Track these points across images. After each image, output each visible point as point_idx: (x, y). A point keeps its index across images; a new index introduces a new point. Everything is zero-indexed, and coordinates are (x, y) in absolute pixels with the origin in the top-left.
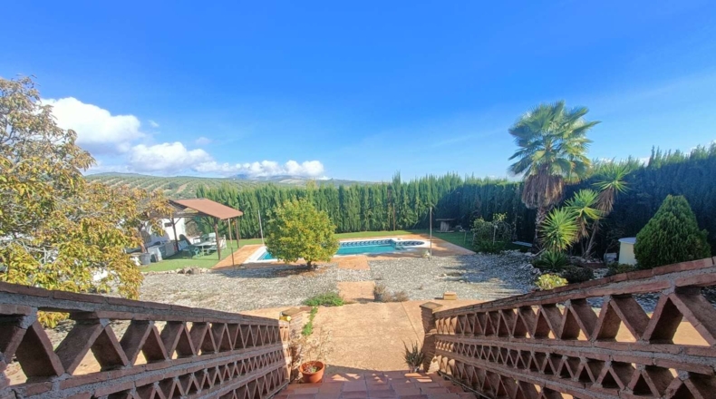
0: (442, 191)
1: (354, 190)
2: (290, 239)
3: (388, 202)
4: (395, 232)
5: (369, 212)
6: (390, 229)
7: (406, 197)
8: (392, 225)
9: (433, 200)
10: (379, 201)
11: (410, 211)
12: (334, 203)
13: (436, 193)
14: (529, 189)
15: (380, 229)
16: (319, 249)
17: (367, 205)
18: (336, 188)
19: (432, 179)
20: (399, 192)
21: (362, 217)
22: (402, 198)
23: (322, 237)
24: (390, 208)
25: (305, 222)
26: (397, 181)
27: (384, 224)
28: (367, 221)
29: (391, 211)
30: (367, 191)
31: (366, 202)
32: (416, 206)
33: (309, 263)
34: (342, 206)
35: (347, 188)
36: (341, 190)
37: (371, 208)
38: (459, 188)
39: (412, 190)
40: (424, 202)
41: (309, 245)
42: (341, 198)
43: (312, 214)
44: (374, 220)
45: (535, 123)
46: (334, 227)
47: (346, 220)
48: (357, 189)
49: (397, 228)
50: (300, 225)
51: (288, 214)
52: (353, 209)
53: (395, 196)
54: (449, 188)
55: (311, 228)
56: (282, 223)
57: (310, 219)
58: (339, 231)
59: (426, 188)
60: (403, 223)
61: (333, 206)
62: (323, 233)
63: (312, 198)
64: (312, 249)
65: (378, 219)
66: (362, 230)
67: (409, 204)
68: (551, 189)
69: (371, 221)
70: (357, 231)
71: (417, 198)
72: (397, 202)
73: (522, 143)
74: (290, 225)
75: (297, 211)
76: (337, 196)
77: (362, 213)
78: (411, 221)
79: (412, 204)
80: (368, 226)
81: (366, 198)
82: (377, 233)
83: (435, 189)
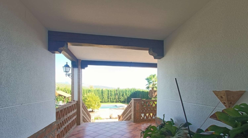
0: (131, 92)
1: (106, 91)
2: (88, 103)
3: (116, 94)
4: (117, 103)
5: (110, 97)
6: (116, 102)
7: (121, 93)
8: (117, 101)
9: (129, 94)
10: (113, 94)
11: (122, 97)
12: (100, 94)
13: (129, 92)
14: (150, 93)
15: (113, 102)
16: (96, 106)
17: (110, 95)
18: (101, 90)
19: (129, 89)
20: (119, 91)
21: (108, 98)
22: (120, 93)
23: (97, 103)
24: (116, 96)
25: (93, 99)
26: (119, 89)
27: (114, 101)
28: (109, 99)
29: (117, 97)
30: (110, 91)
31: (109, 94)
32: (124, 96)
33: (92, 110)
34: (102, 95)
35: (104, 90)
36: (102, 90)
37: (111, 96)
38: (136, 92)
39: (123, 91)
40: (126, 95)
41: (93, 105)
42: (102, 92)
43: (95, 97)
44: (112, 99)
45: (150, 78)
46: (100, 100)
47: (103, 99)
48: (107, 90)
49: (118, 102)
50: (91, 99)
51: (88, 96)
52: (106, 96)
53: (118, 93)
54: (133, 91)
55: (94, 100)
56: (86, 99)
57: (94, 98)
58: (101, 102)
59: (127, 91)
60: (120, 100)
61: (99, 95)
62: (97, 102)
63: (93, 92)
64: (94, 106)
65: (113, 99)
66: (108, 102)
67: (122, 95)
68: (154, 93)
69: (111, 100)
70: (106, 102)
71: (124, 94)
72: (118, 94)
73: (148, 82)
74: (88, 99)
75: (91, 96)
76: (101, 92)
77: (108, 97)
78: (122, 100)
79: (123, 95)
80: (110, 101)
81: (110, 93)
82: (112, 103)
83: (129, 91)
